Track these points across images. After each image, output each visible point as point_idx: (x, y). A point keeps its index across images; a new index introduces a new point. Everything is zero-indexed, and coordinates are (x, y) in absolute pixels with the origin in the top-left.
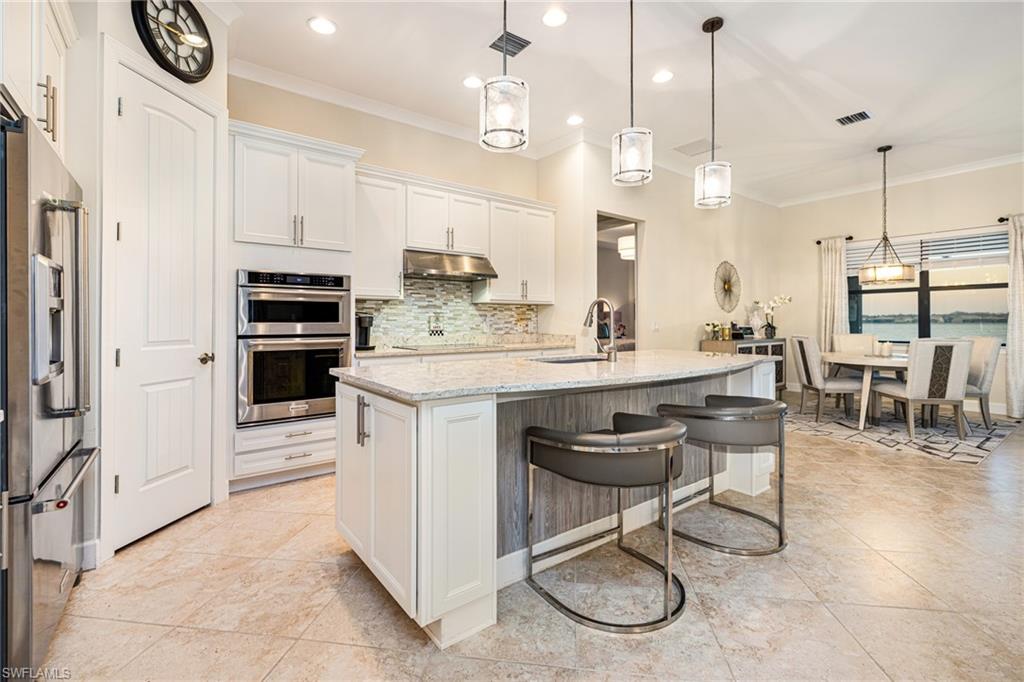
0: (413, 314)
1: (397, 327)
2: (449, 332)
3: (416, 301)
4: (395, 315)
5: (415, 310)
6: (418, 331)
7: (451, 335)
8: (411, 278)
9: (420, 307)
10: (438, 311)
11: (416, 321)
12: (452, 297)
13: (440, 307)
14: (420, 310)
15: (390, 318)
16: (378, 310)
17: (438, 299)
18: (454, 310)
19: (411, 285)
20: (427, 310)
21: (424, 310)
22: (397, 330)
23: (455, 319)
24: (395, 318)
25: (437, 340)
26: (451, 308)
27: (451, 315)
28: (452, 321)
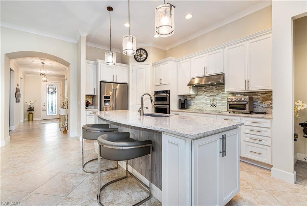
0: (205, 99)
1: (200, 103)
2: (219, 106)
3: (206, 94)
4: (199, 99)
5: (206, 97)
6: (207, 105)
7: (220, 107)
8: (204, 86)
9: (207, 96)
10: (215, 97)
11: (206, 101)
12: (221, 91)
13: (215, 96)
14: (207, 97)
15: (198, 100)
16: (194, 98)
17: (215, 93)
18: (221, 97)
19: (205, 89)
20: (210, 97)
21: (209, 97)
22: (200, 104)
23: (222, 100)
24: (199, 100)
25: (213, 108)
26: (221, 96)
27: (220, 99)
28: (221, 101)
